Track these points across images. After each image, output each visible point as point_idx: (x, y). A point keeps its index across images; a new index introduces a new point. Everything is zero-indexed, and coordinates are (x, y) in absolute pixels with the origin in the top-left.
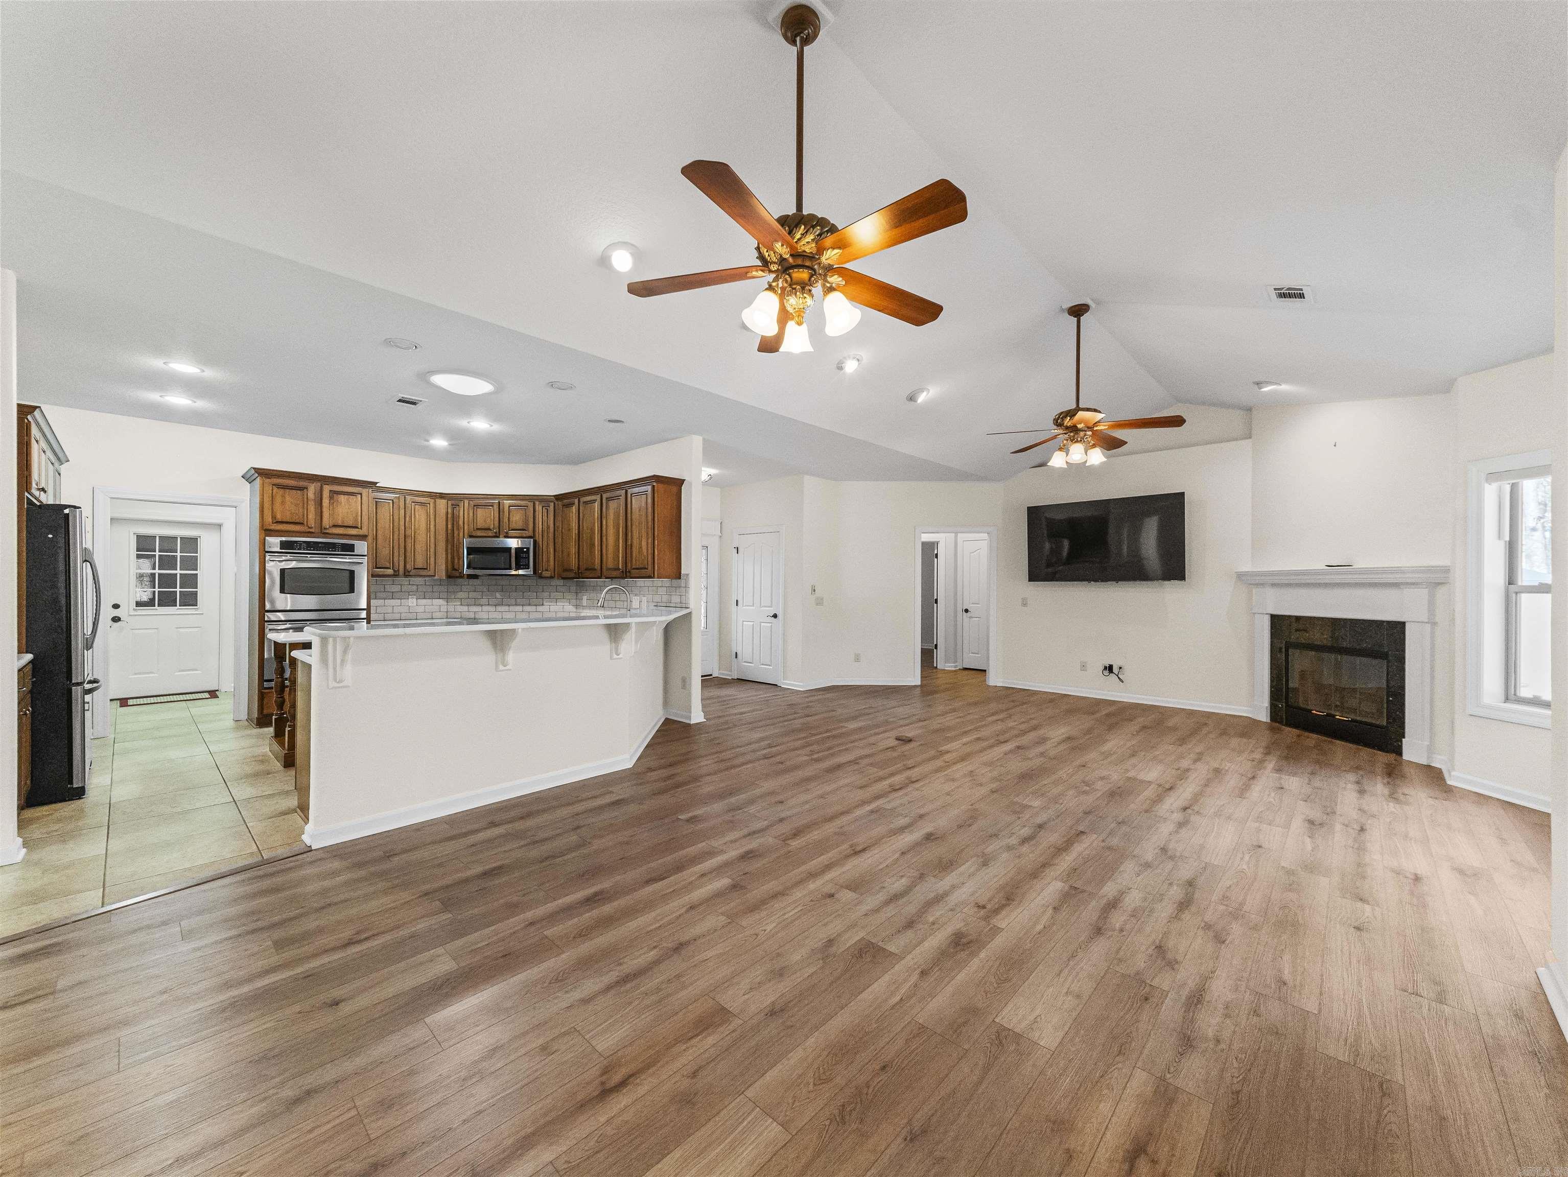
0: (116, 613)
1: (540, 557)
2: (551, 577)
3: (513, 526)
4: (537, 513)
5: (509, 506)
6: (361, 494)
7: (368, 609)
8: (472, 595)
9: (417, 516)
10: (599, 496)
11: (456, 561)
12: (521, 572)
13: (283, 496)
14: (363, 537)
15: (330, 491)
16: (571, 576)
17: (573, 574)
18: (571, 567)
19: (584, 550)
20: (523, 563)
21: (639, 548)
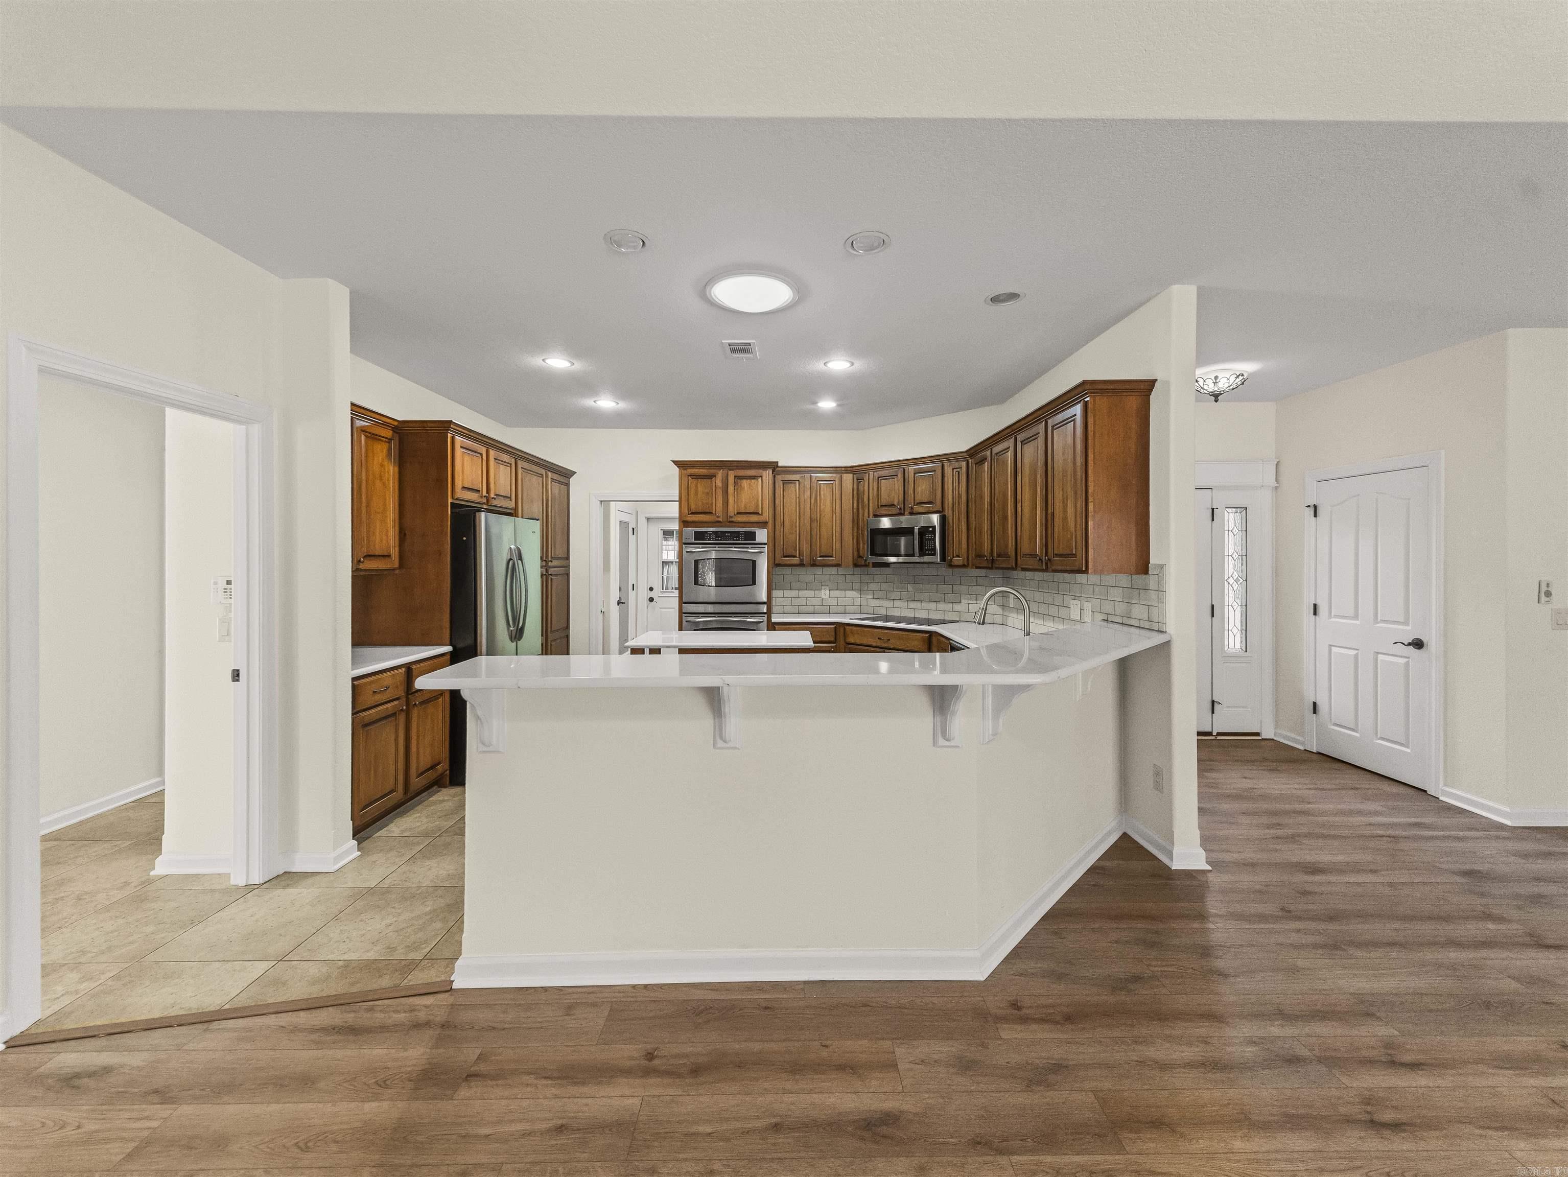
0: (651, 594)
1: (950, 538)
2: (964, 566)
3: (919, 498)
4: (946, 479)
5: (915, 473)
6: (762, 476)
7: (769, 603)
8: (884, 586)
9: (822, 497)
10: (1012, 440)
11: (861, 545)
12: (926, 559)
13: (696, 487)
14: (763, 524)
15: (735, 476)
16: (983, 564)
17: (985, 562)
18: (983, 552)
19: (996, 526)
20: (929, 547)
21: (1063, 519)
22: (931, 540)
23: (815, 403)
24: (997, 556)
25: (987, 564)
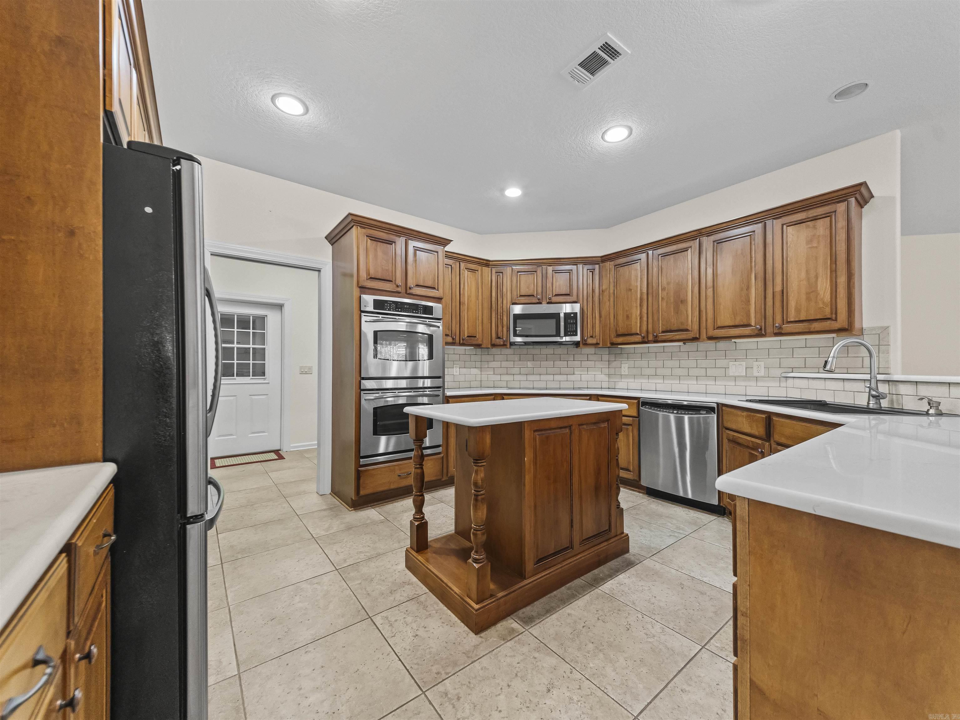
1: (586, 323)
2: (595, 346)
3: (557, 291)
4: (581, 277)
5: (553, 271)
6: (438, 252)
9: (469, 283)
11: (500, 328)
12: (569, 339)
14: (438, 299)
15: (414, 247)
16: (633, 341)
17: (638, 338)
18: (633, 331)
19: (661, 309)
20: (571, 329)
21: (808, 294)
22: (573, 323)
23: (502, 190)
24: (663, 332)
25: (641, 340)
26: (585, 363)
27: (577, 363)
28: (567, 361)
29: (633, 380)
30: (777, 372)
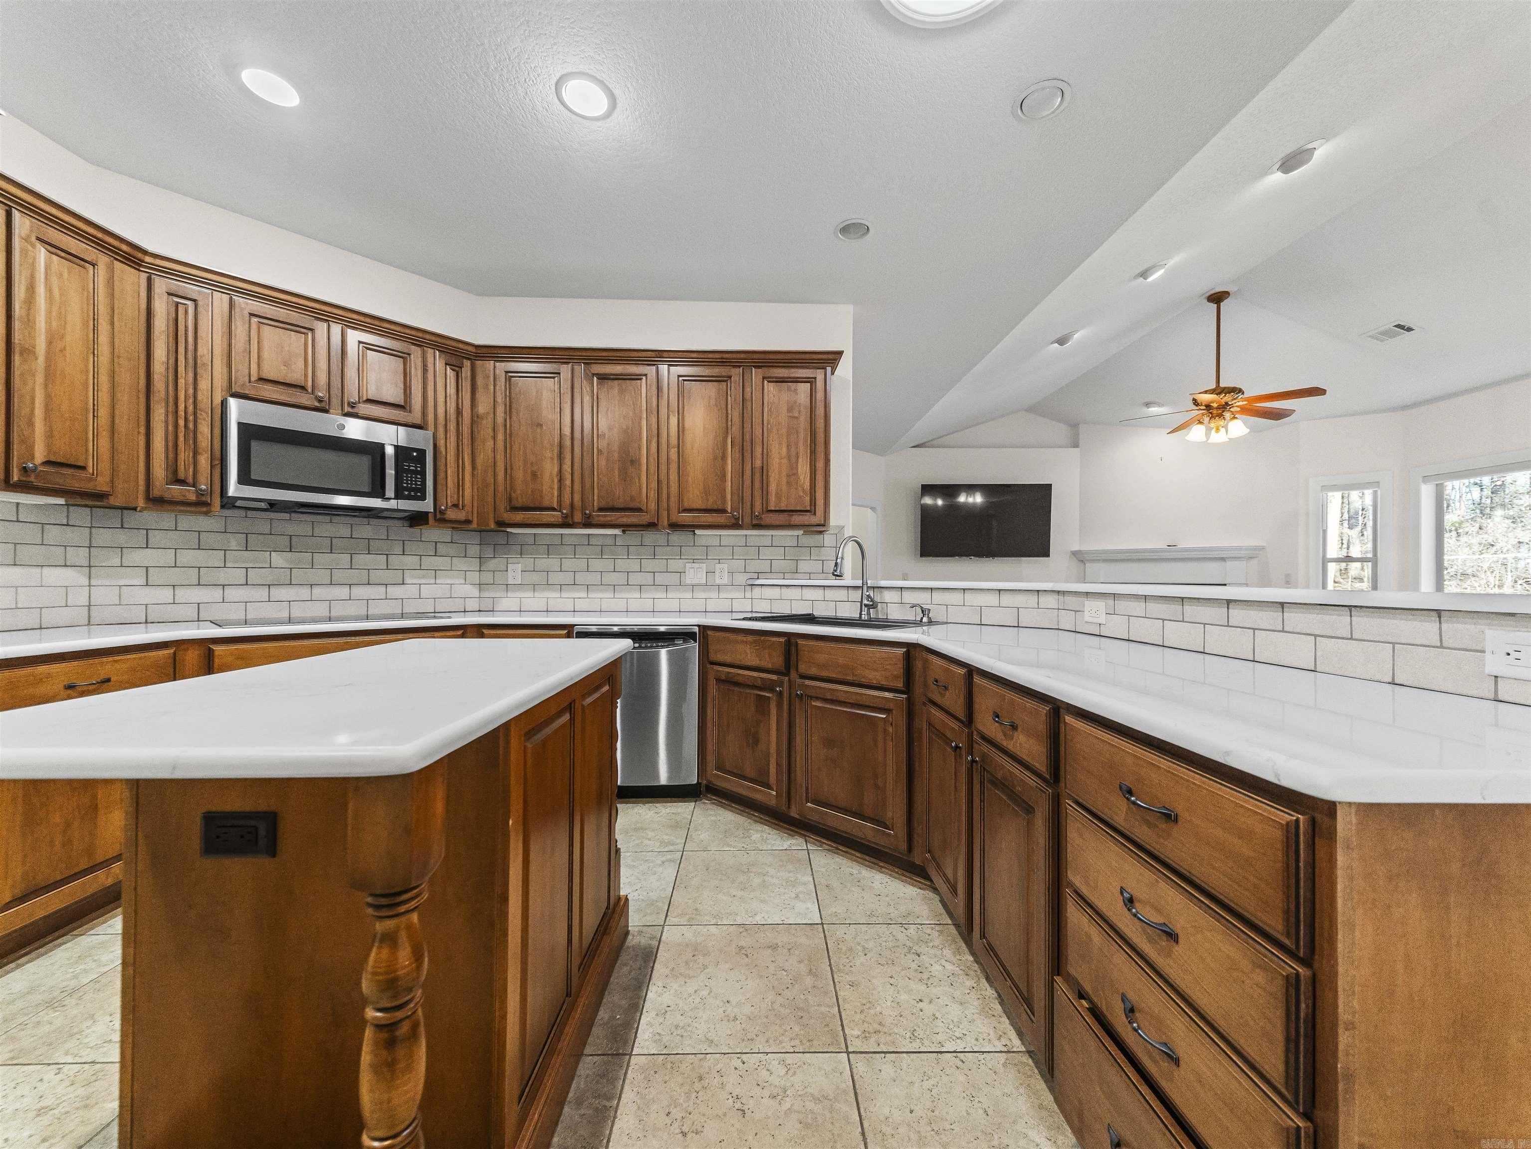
1: (446, 475)
3: (369, 390)
5: (359, 344)
16: (545, 521)
17: (554, 516)
18: (546, 503)
19: (598, 470)
20: (411, 484)
21: (788, 476)
22: (415, 472)
24: (601, 509)
25: (560, 520)
26: (428, 562)
27: (410, 561)
28: (387, 555)
29: (530, 594)
30: (741, 579)
